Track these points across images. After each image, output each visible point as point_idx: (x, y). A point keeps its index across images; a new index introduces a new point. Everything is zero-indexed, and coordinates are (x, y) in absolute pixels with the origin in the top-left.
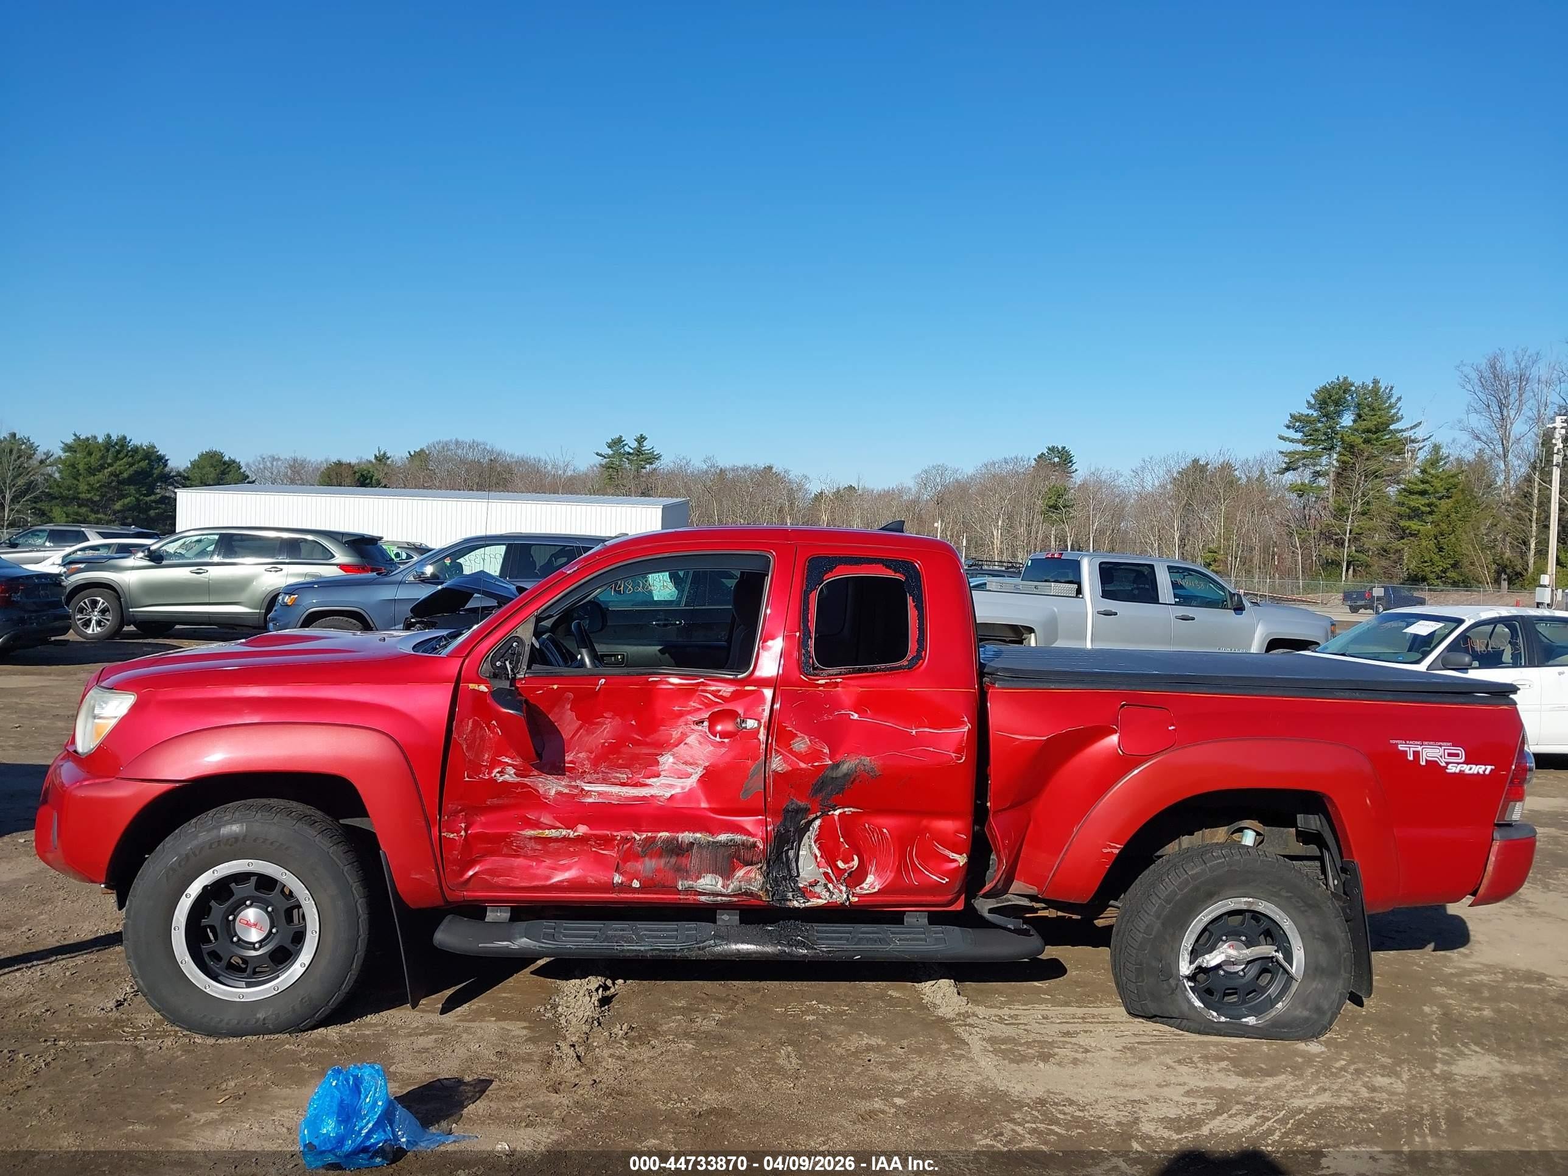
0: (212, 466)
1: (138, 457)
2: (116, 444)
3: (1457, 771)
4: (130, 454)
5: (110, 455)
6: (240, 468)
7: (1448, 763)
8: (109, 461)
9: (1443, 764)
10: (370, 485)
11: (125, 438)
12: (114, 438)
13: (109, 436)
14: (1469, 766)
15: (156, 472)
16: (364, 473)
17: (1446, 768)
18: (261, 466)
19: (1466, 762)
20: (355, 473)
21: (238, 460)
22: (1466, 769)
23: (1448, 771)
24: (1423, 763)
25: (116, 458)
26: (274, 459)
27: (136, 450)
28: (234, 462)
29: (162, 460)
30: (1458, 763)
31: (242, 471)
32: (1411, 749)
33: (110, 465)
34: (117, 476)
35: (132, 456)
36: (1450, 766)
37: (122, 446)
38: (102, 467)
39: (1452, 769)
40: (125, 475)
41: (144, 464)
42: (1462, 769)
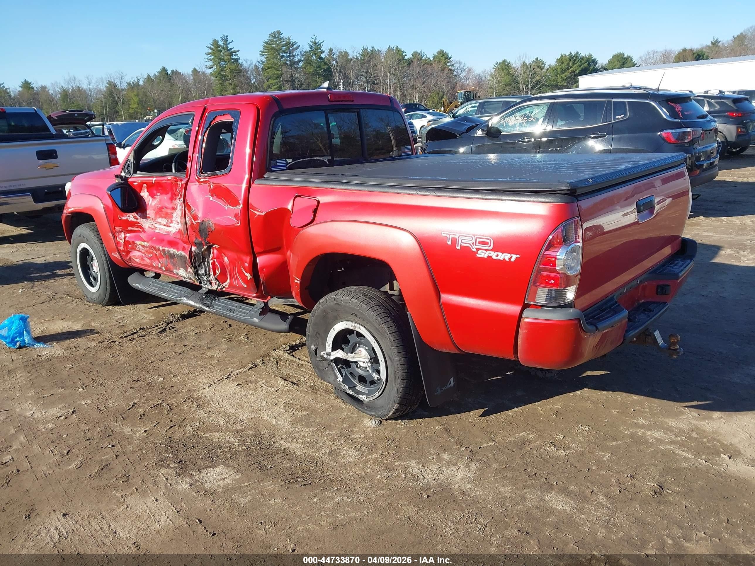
0: (618, 61)
1: (583, 62)
2: (574, 56)
3: (486, 256)
4: (580, 60)
5: (571, 62)
6: (632, 60)
7: (478, 249)
8: (571, 65)
9: (475, 250)
10: (703, 59)
11: (578, 53)
12: (573, 54)
13: (571, 53)
14: (496, 253)
15: (591, 68)
16: (699, 53)
17: (477, 253)
18: (648, 57)
19: (493, 250)
20: (694, 54)
21: (631, 56)
22: (494, 255)
23: (478, 255)
24: (458, 248)
25: (574, 64)
26: (654, 52)
27: (582, 58)
28: (629, 57)
29: (594, 62)
30: (487, 250)
31: (633, 61)
32: (451, 236)
33: (571, 67)
34: (574, 72)
35: (581, 62)
36: (479, 252)
37: (577, 57)
38: (568, 69)
39: (481, 254)
40: (577, 71)
41: (586, 65)
42: (490, 255)
